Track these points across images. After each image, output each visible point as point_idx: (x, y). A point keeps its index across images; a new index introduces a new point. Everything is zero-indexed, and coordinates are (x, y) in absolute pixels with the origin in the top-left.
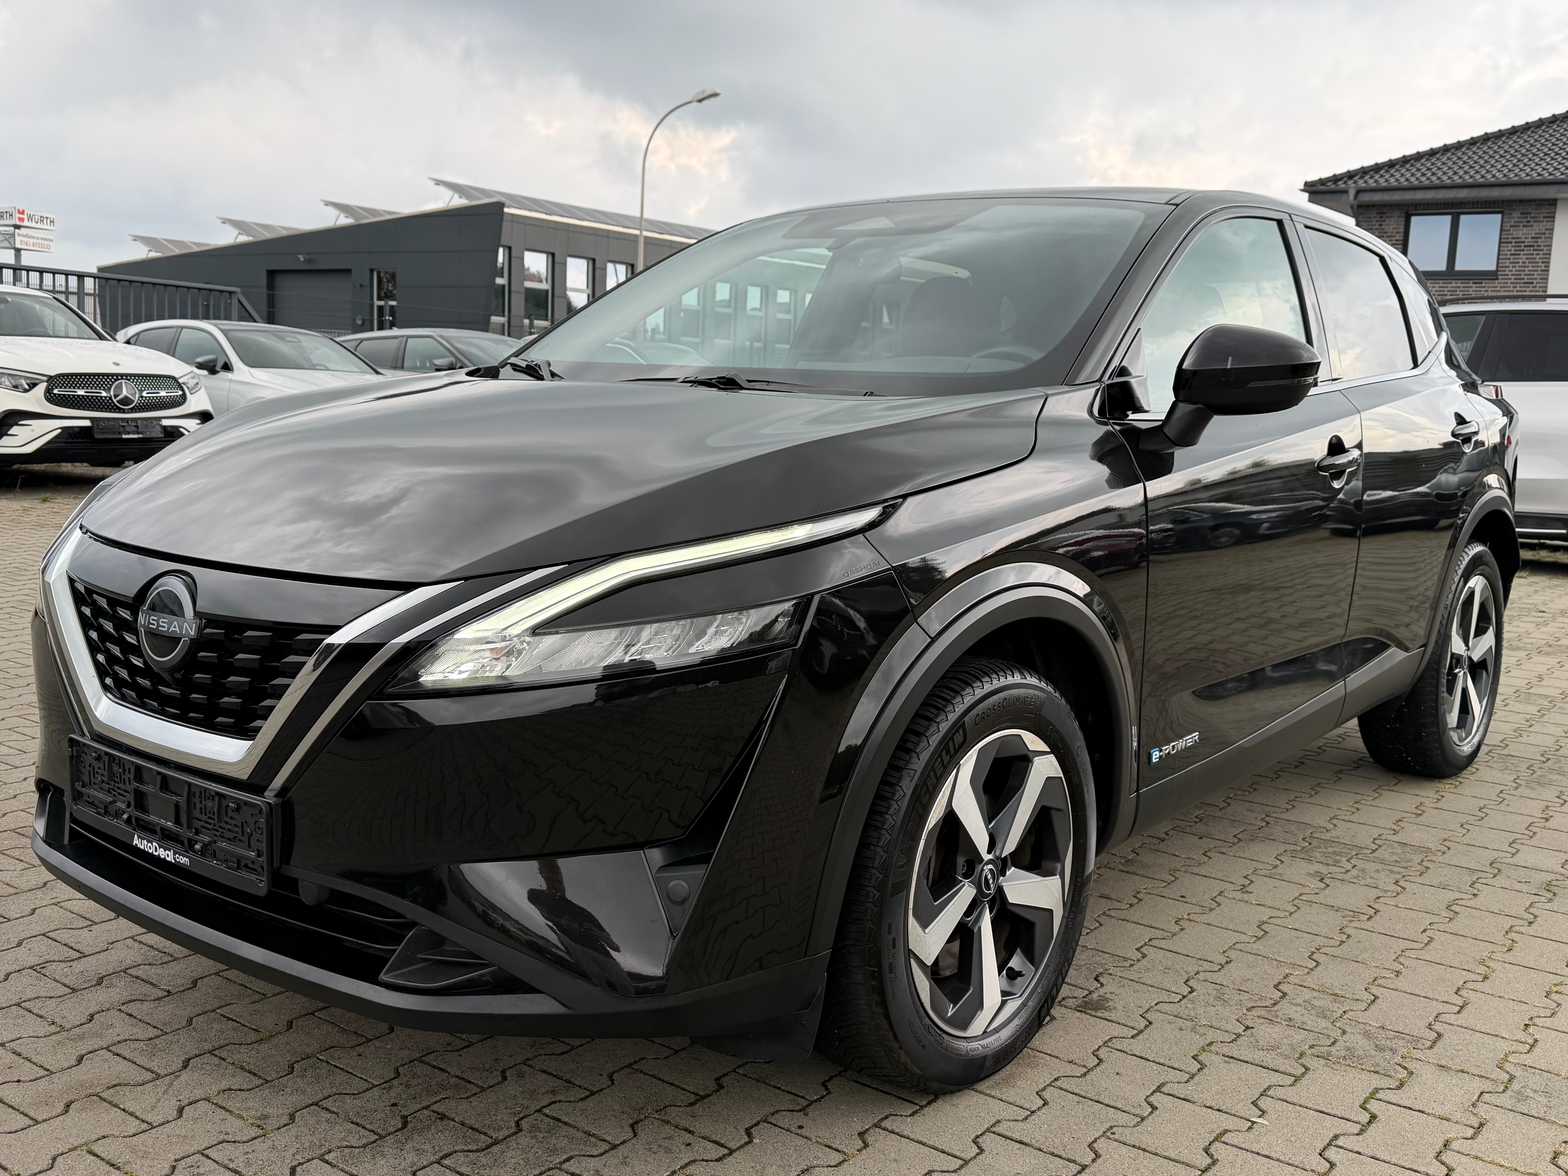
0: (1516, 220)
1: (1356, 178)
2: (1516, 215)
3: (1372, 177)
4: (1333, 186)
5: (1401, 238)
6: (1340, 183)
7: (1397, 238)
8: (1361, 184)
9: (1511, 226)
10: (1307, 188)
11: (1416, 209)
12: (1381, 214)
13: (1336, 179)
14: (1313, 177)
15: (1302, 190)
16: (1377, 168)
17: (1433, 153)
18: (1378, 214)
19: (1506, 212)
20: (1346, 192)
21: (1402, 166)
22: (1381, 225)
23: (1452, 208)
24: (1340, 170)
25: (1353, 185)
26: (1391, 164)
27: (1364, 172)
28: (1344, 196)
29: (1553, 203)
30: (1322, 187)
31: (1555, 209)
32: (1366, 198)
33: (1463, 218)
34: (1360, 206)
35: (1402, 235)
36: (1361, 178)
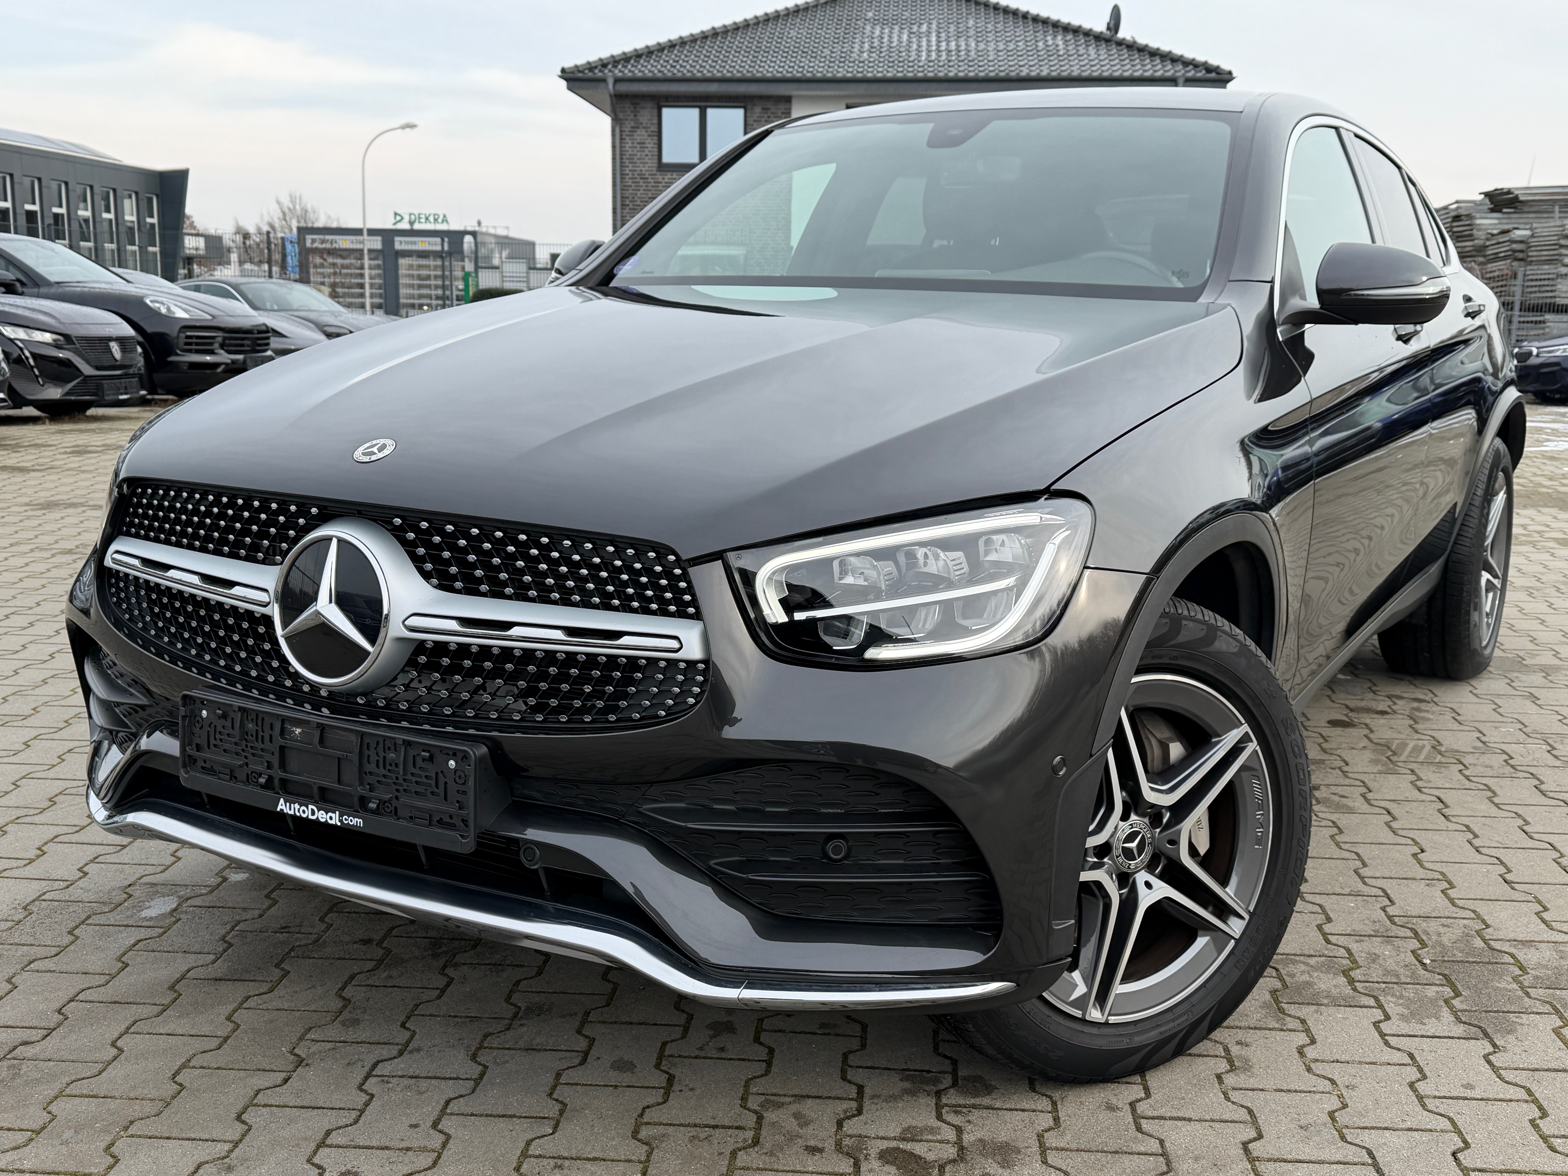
0: (758, 115)
1: (610, 67)
2: (758, 110)
3: (625, 67)
4: (590, 74)
5: (656, 130)
6: (596, 71)
7: (652, 129)
8: (616, 71)
9: (755, 121)
10: (565, 75)
11: (667, 101)
12: (635, 105)
13: (590, 67)
14: (569, 64)
15: (560, 77)
16: (626, 59)
17: (672, 45)
18: (632, 104)
19: (749, 107)
20: (604, 80)
21: (647, 57)
22: (635, 116)
23: (700, 101)
24: (593, 57)
25: (610, 74)
26: (638, 55)
27: (615, 61)
28: (602, 85)
29: (788, 100)
30: (580, 75)
31: (791, 105)
32: (623, 88)
33: (710, 112)
34: (616, 96)
35: (656, 126)
36: (615, 67)
